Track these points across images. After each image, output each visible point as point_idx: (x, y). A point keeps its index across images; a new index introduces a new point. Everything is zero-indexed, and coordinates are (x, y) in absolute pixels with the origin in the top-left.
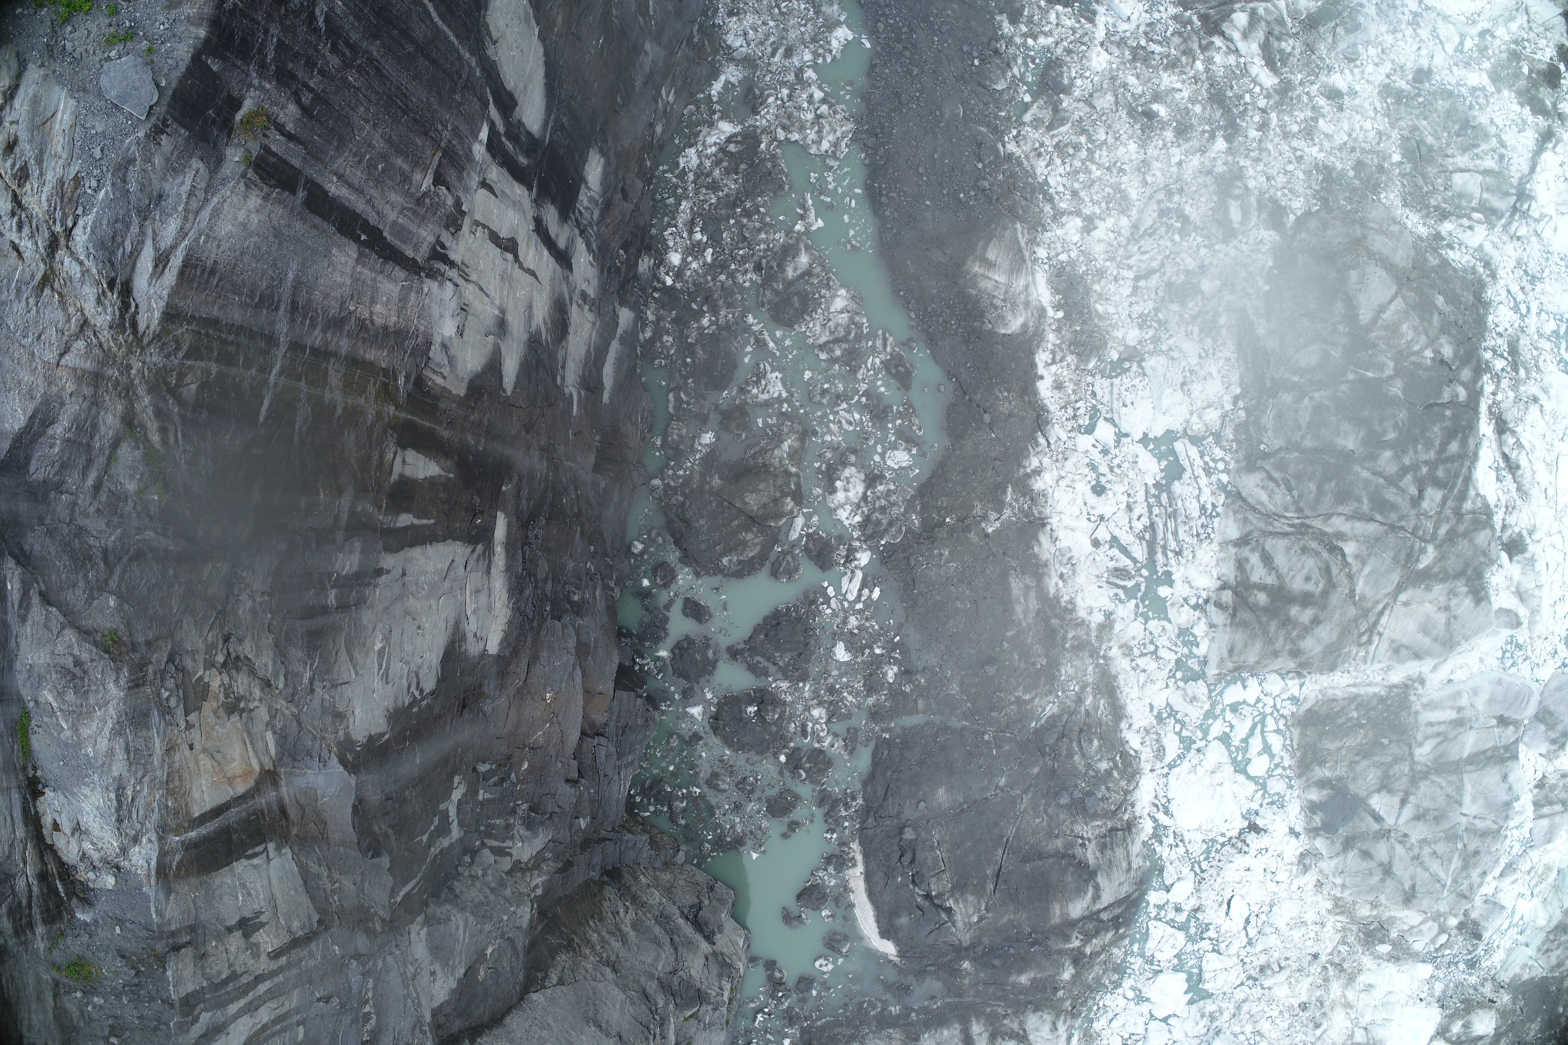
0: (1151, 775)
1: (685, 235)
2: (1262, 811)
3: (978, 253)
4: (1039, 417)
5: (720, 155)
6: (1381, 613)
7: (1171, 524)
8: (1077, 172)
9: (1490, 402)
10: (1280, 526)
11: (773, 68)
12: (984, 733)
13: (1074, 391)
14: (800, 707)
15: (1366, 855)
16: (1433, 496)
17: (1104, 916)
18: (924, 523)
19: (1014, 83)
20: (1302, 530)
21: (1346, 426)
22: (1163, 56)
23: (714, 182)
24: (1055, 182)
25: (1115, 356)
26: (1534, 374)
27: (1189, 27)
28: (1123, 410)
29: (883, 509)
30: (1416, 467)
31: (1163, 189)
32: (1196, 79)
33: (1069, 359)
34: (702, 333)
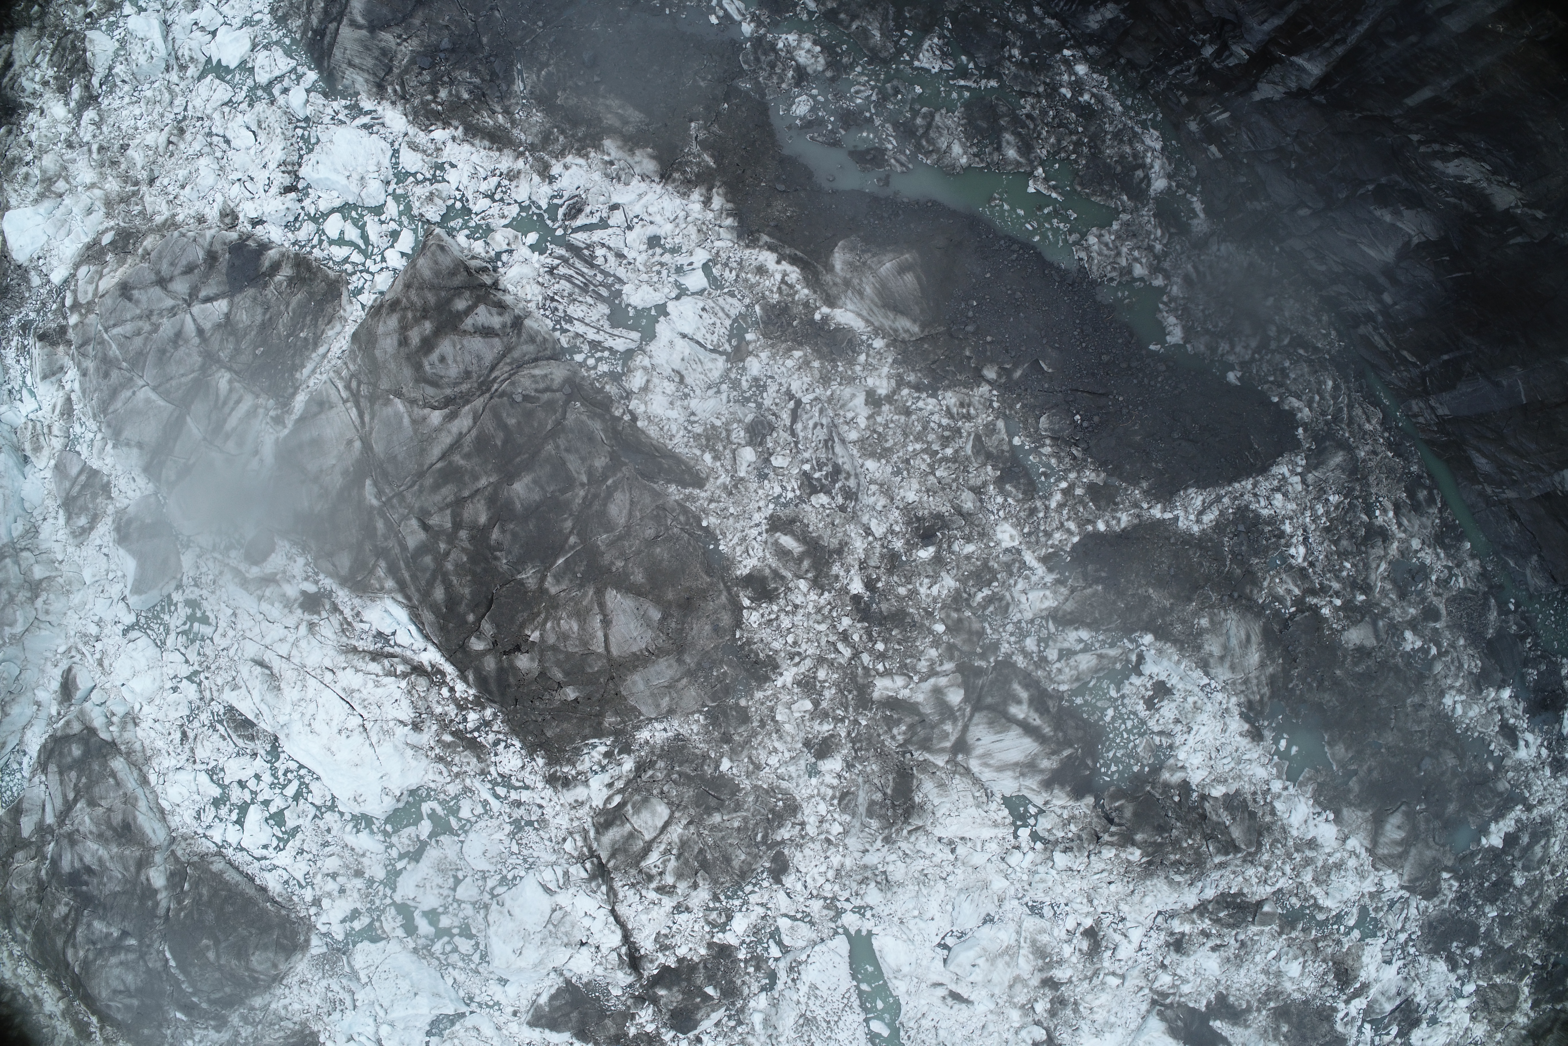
0: (403, 130)
1: (1095, 91)
2: (298, 206)
3: (918, 268)
4: (751, 233)
5: (1140, 162)
6: (361, 415)
7: (579, 280)
8: (925, 428)
9: (448, 679)
10: (503, 370)
11: (1184, 257)
12: (544, 27)
13: (746, 280)
15: (190, 269)
16: (414, 536)
17: (332, 26)
18: (737, 90)
19: (1038, 440)
20: (484, 387)
21: (536, 496)
22: (972, 596)
23: (1121, 141)
24: (928, 404)
25: (749, 336)
26: (437, 751)
27: (979, 650)
28: (701, 304)
29: (772, 66)
30: (452, 538)
31: (856, 494)
32: (930, 614)
33: (776, 296)
34: (1008, 43)
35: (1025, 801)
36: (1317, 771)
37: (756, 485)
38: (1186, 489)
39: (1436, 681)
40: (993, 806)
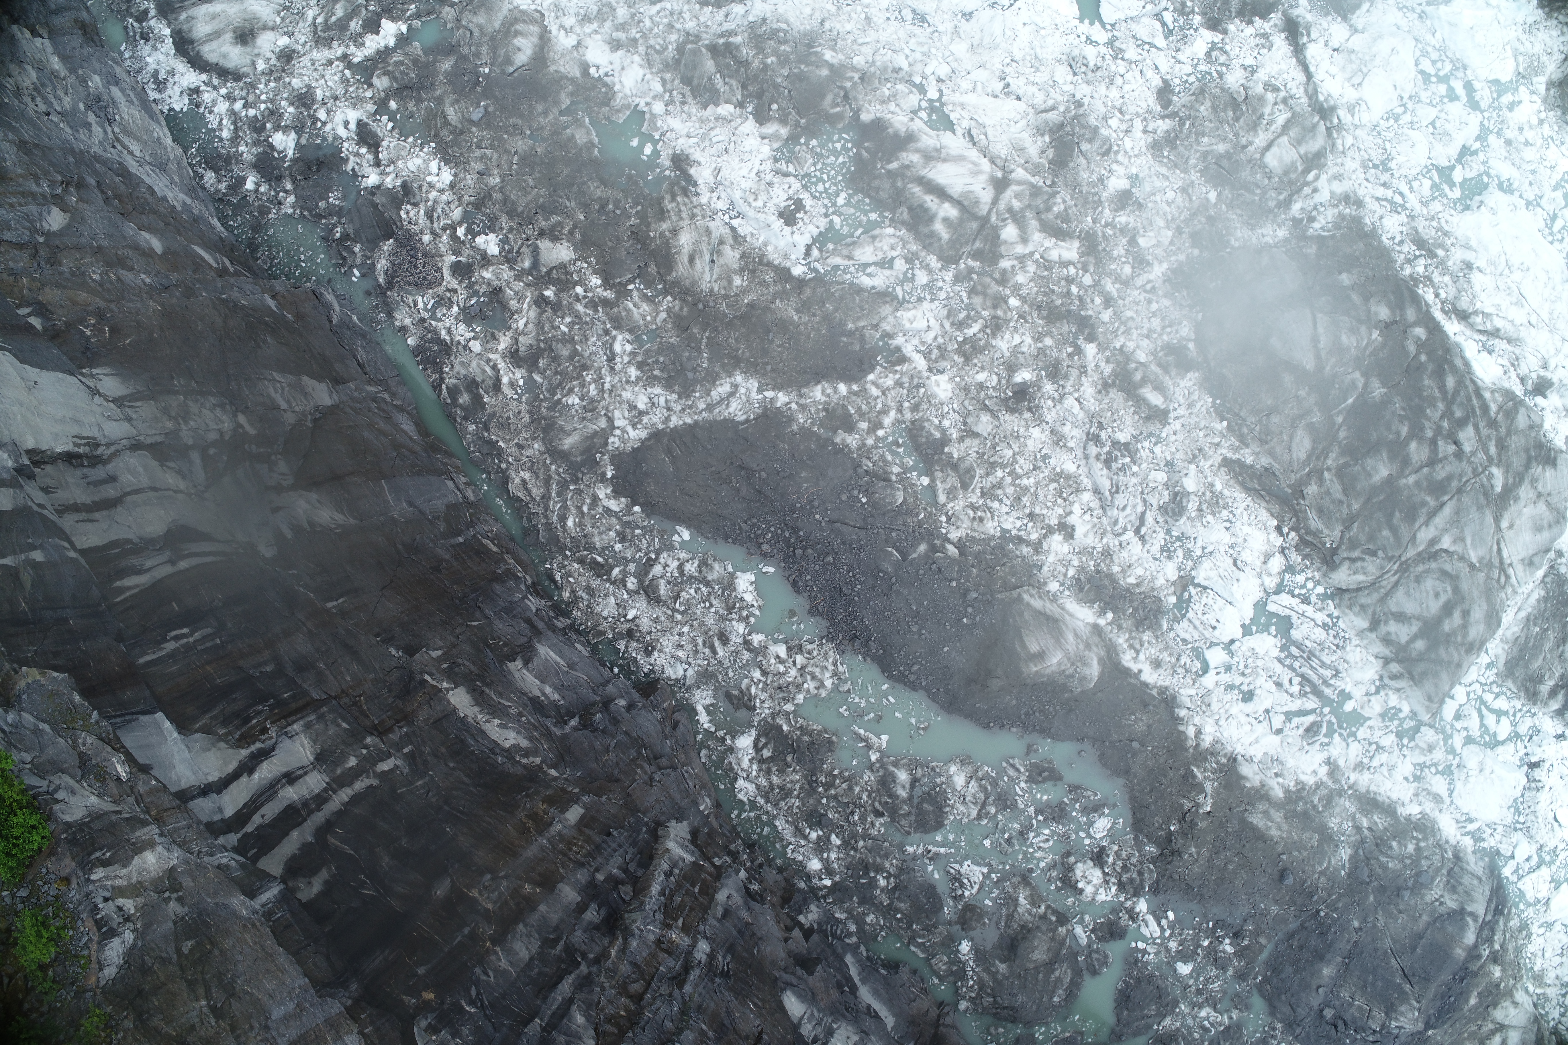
0: (1442, 815)
1: (803, 842)
3: (1023, 655)
4: (1165, 701)
5: (764, 766)
6: (1500, 551)
7: (1315, 663)
8: (1017, 498)
9: (1439, 306)
10: (1388, 582)
11: (726, 662)
13: (1170, 655)
14: (1190, 1021)
16: (1467, 437)
17: (1490, 917)
18: (1158, 845)
19: (904, 480)
20: (1405, 567)
21: (1370, 462)
22: (982, 330)
23: (782, 789)
24: (1011, 523)
25: (1173, 599)
26: (1449, 242)
27: (975, 276)
28: (1216, 632)
29: (1125, 868)
30: (1438, 430)
31: (1088, 439)
32: (1021, 316)
33: (1145, 638)
34: (888, 892)
35: (930, 124)
36: (608, 118)
37: (1178, 456)
38: (747, 421)
39: (460, 199)
40: (965, 124)
